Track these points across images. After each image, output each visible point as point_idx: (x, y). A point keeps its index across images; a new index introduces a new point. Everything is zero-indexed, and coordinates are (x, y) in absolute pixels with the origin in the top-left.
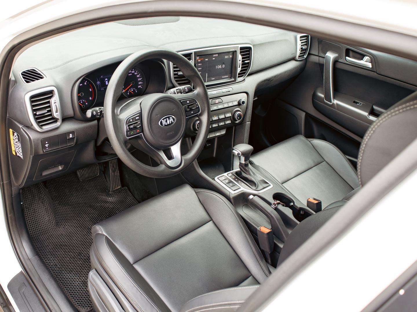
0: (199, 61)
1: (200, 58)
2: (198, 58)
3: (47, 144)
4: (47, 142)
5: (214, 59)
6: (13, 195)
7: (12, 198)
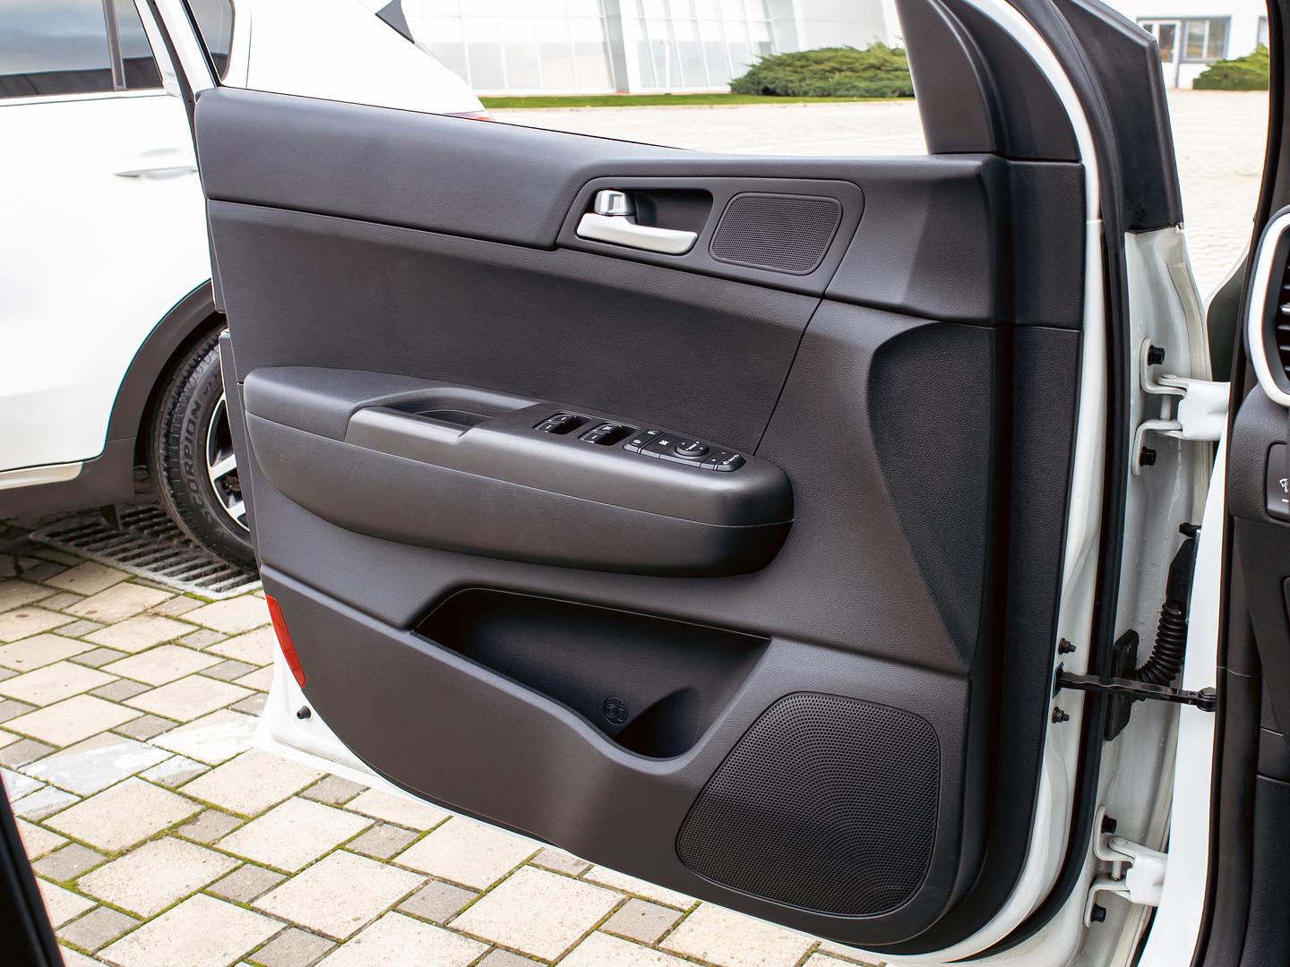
6: (1261, 767)
7: (1255, 780)
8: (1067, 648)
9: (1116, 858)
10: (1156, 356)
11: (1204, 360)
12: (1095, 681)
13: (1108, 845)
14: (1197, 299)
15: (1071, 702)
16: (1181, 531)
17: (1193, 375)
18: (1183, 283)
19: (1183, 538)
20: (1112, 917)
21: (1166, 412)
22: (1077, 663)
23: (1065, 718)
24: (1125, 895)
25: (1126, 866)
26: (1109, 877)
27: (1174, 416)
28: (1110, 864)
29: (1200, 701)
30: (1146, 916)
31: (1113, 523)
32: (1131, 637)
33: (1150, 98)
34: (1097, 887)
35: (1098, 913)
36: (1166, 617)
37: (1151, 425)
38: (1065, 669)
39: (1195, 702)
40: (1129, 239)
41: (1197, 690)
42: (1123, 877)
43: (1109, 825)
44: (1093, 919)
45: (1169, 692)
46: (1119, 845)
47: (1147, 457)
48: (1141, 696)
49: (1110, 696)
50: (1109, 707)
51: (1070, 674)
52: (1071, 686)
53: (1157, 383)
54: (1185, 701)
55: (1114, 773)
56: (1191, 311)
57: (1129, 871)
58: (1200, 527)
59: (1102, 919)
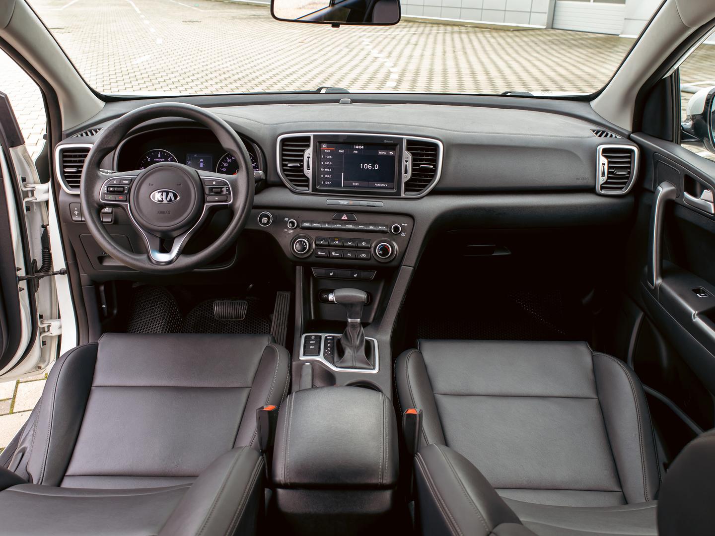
0: (328, 151)
1: (328, 147)
2: (324, 146)
3: (76, 211)
4: (76, 209)
5: (356, 152)
6: (82, 284)
7: (81, 288)
8: (19, 269)
9: (45, 326)
10: (24, 180)
11: (37, 177)
12: (29, 276)
13: (42, 323)
14: (32, 162)
15: (23, 284)
16: (42, 227)
17: (35, 183)
18: (27, 158)
19: (43, 229)
20: (48, 343)
21: (30, 195)
22: (22, 273)
23: (23, 289)
24: (51, 335)
25: (49, 327)
26: (44, 332)
27: (33, 195)
28: (44, 328)
29: (61, 273)
30: (57, 339)
31: (23, 230)
32: (35, 261)
33: (9, 111)
34: (42, 336)
35: (44, 343)
36: (43, 253)
37: (27, 199)
38: (19, 276)
39: (59, 273)
40: (11, 149)
41: (59, 270)
42: (49, 330)
43: (41, 317)
44: (43, 345)
45: (52, 273)
46: (45, 322)
47: (28, 209)
48: (42, 277)
49: (34, 280)
50: (34, 283)
51: (21, 277)
52: (23, 280)
53: (25, 187)
54: (56, 274)
55: (39, 301)
56: (31, 165)
57: (50, 327)
58: (48, 225)
59: (46, 344)
